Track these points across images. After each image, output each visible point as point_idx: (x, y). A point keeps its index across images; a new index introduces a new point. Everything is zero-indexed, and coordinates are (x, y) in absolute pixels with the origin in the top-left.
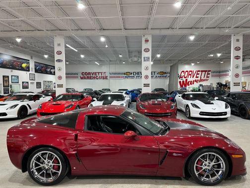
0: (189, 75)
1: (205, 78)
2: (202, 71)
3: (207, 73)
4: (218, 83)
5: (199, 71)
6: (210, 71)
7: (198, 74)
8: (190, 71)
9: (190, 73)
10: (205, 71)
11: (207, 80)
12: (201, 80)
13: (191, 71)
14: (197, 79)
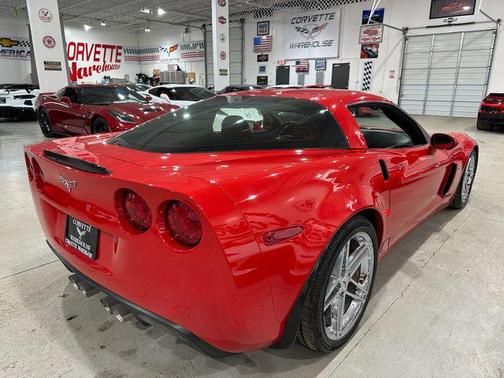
0: (79, 53)
1: (114, 62)
2: (105, 47)
3: (115, 50)
4: (140, 76)
5: (99, 46)
6: (120, 48)
7: (97, 53)
8: (80, 44)
9: (81, 48)
10: (112, 47)
11: (118, 67)
12: (106, 68)
13: (82, 44)
14: (97, 64)
